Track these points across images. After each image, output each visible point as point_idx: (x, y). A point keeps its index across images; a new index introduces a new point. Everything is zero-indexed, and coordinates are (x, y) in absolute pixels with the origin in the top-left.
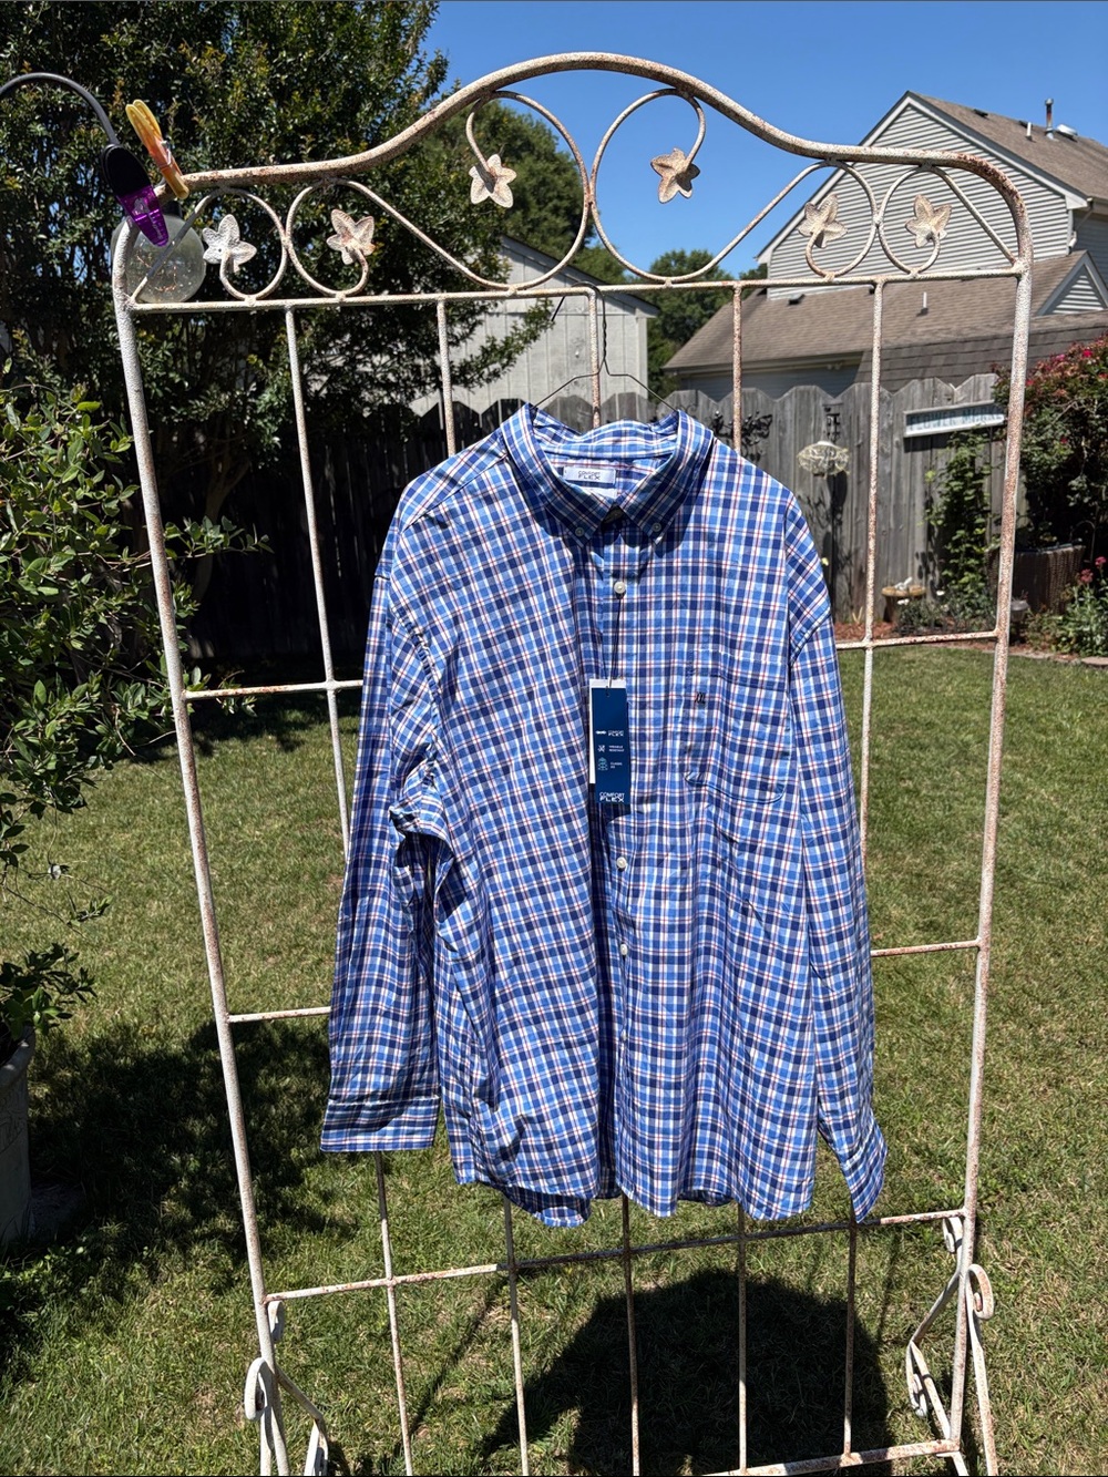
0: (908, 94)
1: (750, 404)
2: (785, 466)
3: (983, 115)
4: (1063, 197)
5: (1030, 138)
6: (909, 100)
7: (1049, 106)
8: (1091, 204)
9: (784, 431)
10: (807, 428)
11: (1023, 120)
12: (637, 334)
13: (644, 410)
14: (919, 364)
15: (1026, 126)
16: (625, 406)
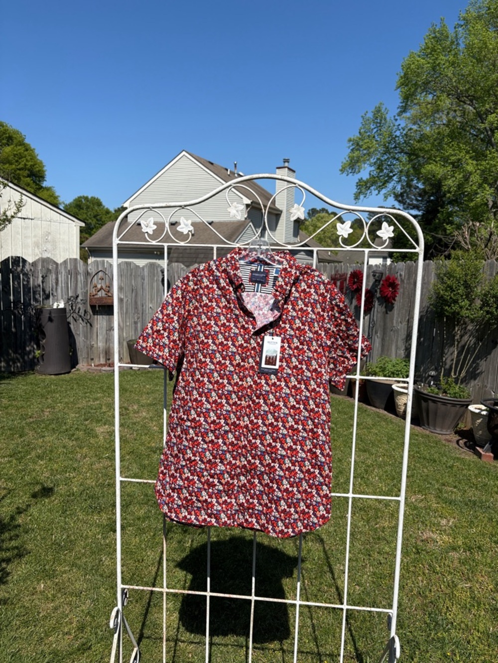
0: (183, 150)
1: (129, 268)
2: (144, 294)
3: (212, 164)
4: (242, 198)
5: (229, 175)
6: (184, 153)
7: (235, 165)
8: (252, 202)
9: (144, 280)
10: (153, 279)
11: (227, 168)
12: (75, 232)
13: (82, 267)
14: (194, 256)
15: (227, 170)
16: (73, 264)
